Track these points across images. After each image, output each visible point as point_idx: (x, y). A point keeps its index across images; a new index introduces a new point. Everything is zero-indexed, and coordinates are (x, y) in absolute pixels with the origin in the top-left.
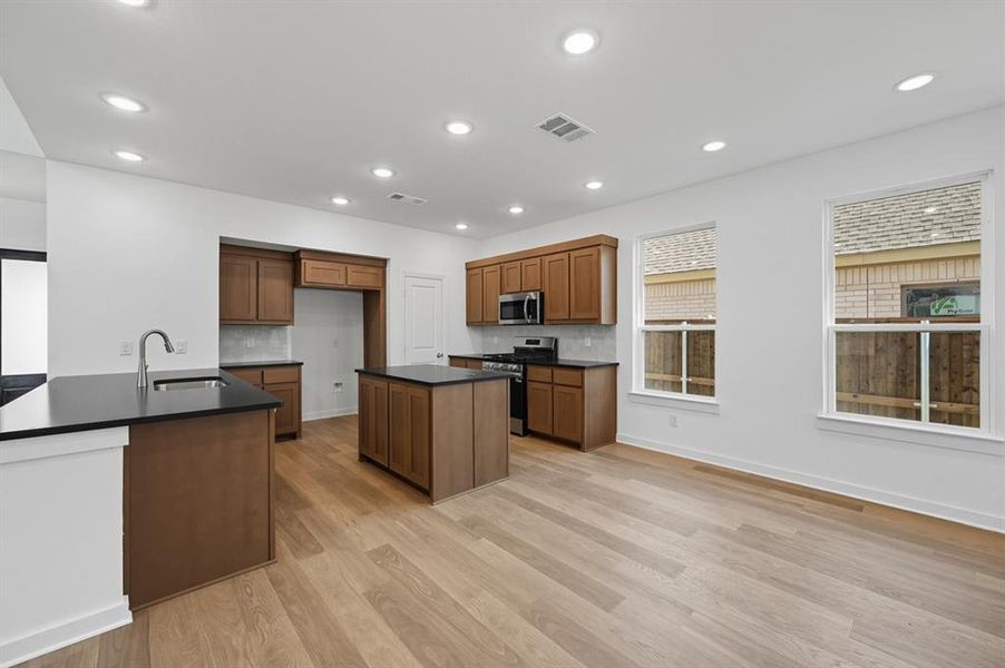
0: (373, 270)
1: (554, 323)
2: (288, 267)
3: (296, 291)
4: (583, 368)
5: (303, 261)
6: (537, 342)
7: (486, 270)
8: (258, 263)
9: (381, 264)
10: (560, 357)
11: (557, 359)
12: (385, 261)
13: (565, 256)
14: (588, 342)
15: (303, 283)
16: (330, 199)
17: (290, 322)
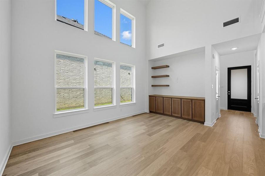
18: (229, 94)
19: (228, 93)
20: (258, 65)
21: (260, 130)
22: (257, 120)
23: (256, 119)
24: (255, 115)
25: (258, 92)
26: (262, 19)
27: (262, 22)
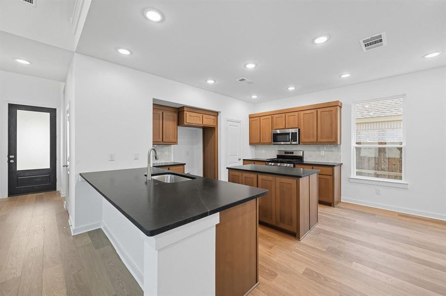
0: (213, 117)
1: (305, 143)
2: (176, 115)
3: (179, 127)
4: (334, 166)
5: (185, 112)
6: (292, 153)
7: (262, 118)
8: (163, 113)
9: (216, 114)
10: (304, 160)
11: (303, 161)
12: (217, 113)
13: (314, 111)
14: (323, 153)
15: (185, 124)
16: (206, 81)
17: (175, 143)
18: (12, 161)
19: (9, 159)
20: (67, 108)
21: (72, 221)
22: (67, 203)
23: (65, 202)
24: (63, 194)
25: (68, 156)
26: (75, 26)
27: (75, 33)
